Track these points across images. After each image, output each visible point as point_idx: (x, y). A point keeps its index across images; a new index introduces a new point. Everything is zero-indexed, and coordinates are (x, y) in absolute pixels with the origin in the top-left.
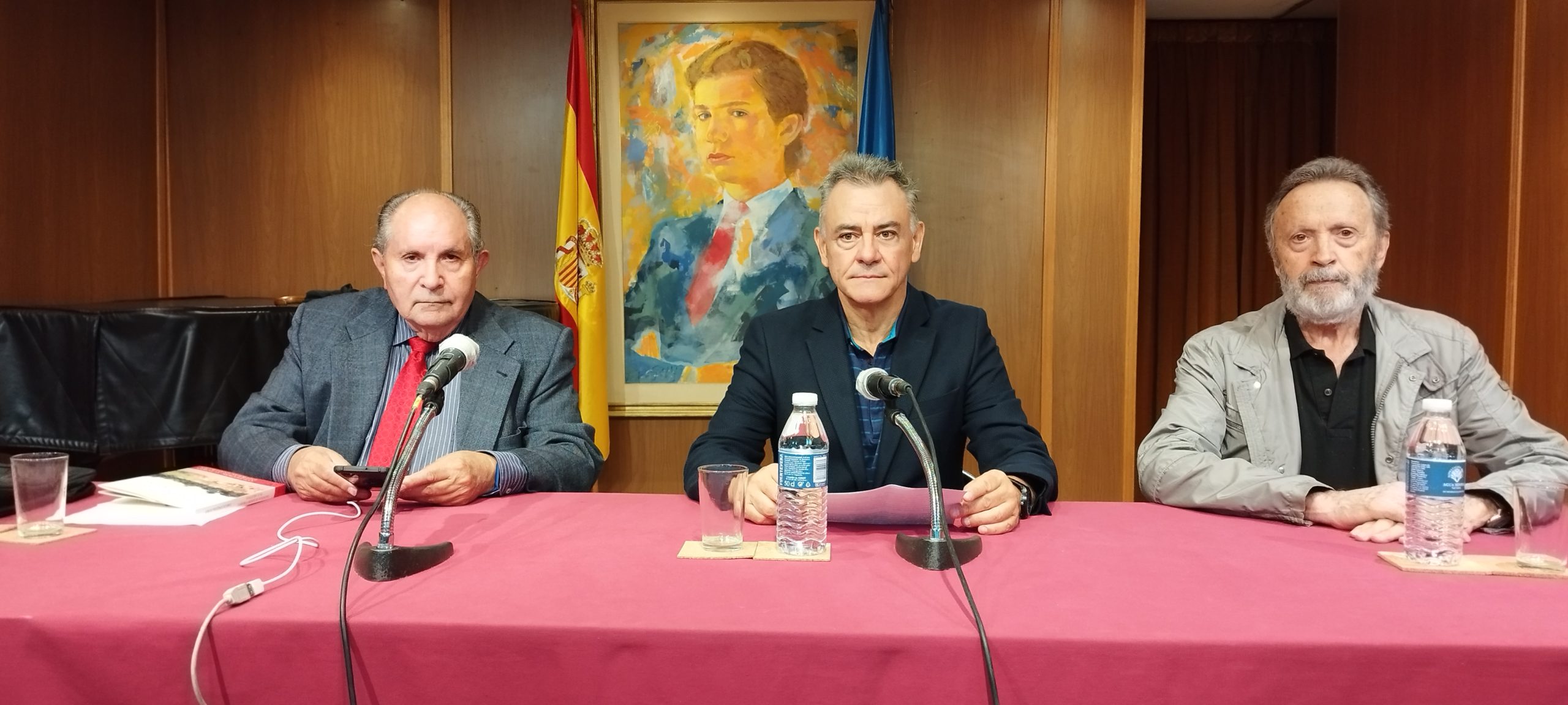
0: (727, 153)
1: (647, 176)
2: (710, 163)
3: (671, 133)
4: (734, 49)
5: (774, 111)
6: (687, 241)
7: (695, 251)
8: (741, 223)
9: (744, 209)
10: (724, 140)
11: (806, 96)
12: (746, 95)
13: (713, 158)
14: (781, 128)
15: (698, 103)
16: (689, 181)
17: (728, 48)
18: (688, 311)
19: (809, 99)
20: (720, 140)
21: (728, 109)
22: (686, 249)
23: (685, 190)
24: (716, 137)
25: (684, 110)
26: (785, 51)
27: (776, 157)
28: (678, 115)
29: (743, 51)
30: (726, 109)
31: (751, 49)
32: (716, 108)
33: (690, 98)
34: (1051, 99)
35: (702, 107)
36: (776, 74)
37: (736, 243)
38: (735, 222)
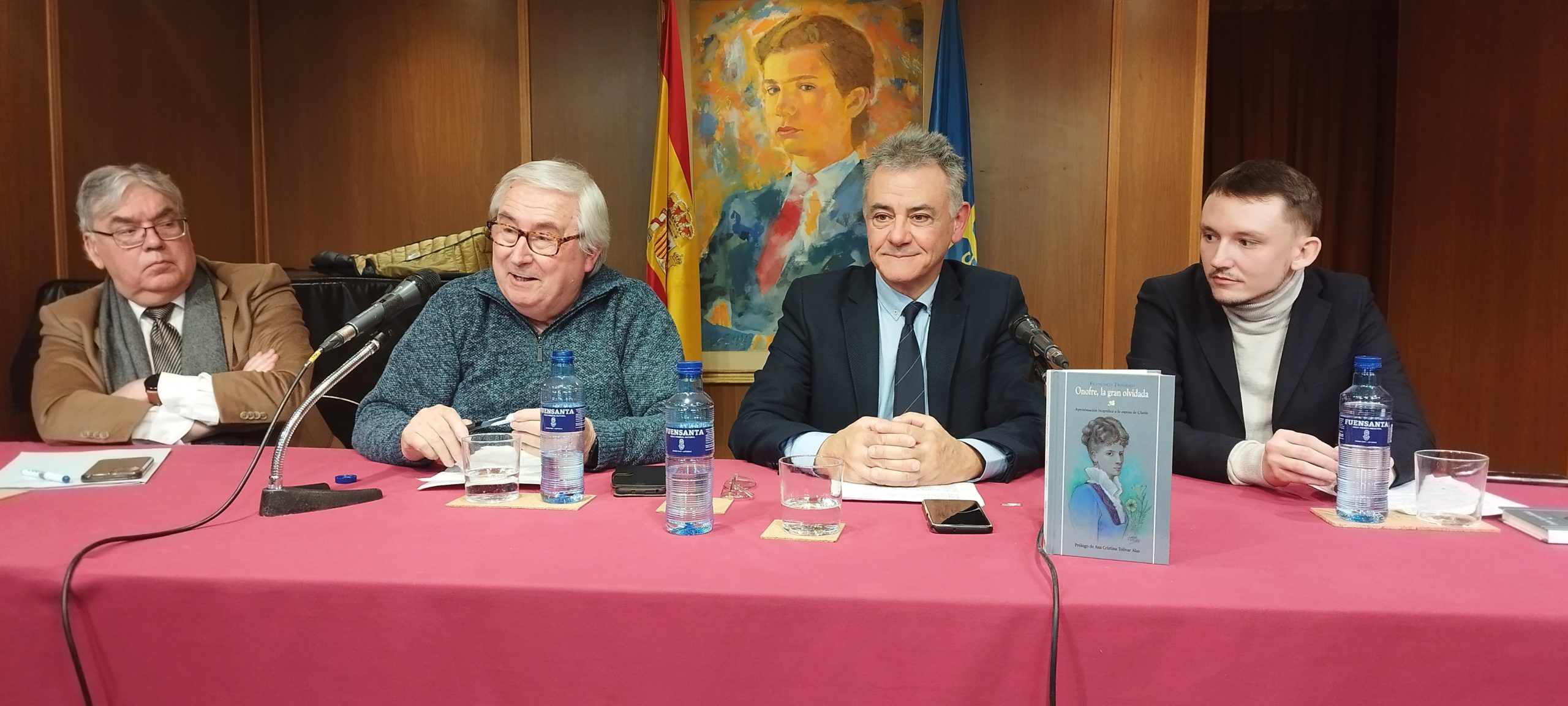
0: (794, 125)
1: (718, 151)
2: (779, 136)
3: (741, 108)
4: (802, 23)
5: (841, 85)
6: (757, 213)
7: (764, 223)
8: (809, 195)
9: (812, 181)
10: (792, 114)
11: (872, 69)
12: (814, 68)
13: (784, 131)
14: (848, 101)
15: (768, 77)
16: (758, 155)
17: (796, 23)
18: (758, 281)
19: (875, 73)
20: (788, 114)
21: (796, 84)
22: (756, 221)
23: (755, 162)
24: (784, 111)
25: (753, 84)
26: (853, 26)
27: (843, 129)
28: (748, 89)
29: (810, 25)
30: (795, 82)
31: (818, 24)
32: (785, 82)
33: (760, 73)
34: (1114, 70)
35: (771, 81)
36: (844, 48)
37: (803, 214)
38: (803, 193)
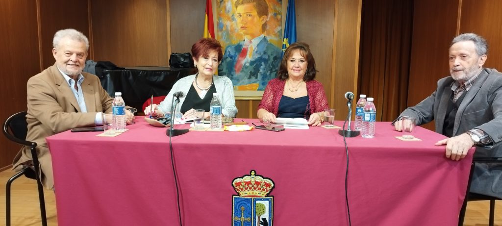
0: (245, 26)
1: (224, 34)
2: (241, 29)
3: (230, 21)
5: (259, 15)
6: (235, 51)
7: (237, 54)
8: (250, 46)
9: (251, 42)
10: (245, 23)
12: (251, 10)
14: (261, 20)
15: (238, 12)
16: (235, 34)
18: (235, 71)
19: (269, 11)
21: (246, 14)
22: (235, 53)
23: (234, 37)
24: (243, 22)
25: (234, 14)
27: (259, 28)
28: (233, 16)
32: (243, 14)
33: (236, 11)
35: (239, 13)
36: (259, 4)
37: (248, 52)
38: (248, 46)
